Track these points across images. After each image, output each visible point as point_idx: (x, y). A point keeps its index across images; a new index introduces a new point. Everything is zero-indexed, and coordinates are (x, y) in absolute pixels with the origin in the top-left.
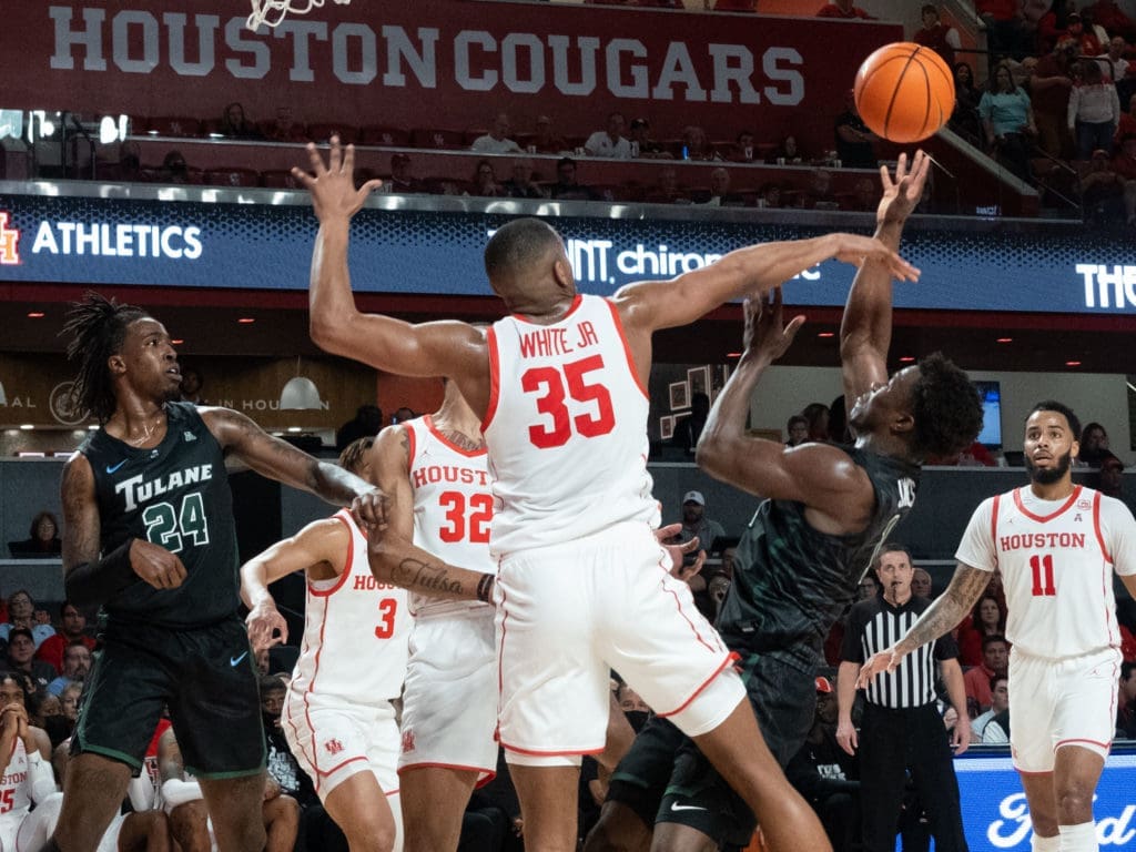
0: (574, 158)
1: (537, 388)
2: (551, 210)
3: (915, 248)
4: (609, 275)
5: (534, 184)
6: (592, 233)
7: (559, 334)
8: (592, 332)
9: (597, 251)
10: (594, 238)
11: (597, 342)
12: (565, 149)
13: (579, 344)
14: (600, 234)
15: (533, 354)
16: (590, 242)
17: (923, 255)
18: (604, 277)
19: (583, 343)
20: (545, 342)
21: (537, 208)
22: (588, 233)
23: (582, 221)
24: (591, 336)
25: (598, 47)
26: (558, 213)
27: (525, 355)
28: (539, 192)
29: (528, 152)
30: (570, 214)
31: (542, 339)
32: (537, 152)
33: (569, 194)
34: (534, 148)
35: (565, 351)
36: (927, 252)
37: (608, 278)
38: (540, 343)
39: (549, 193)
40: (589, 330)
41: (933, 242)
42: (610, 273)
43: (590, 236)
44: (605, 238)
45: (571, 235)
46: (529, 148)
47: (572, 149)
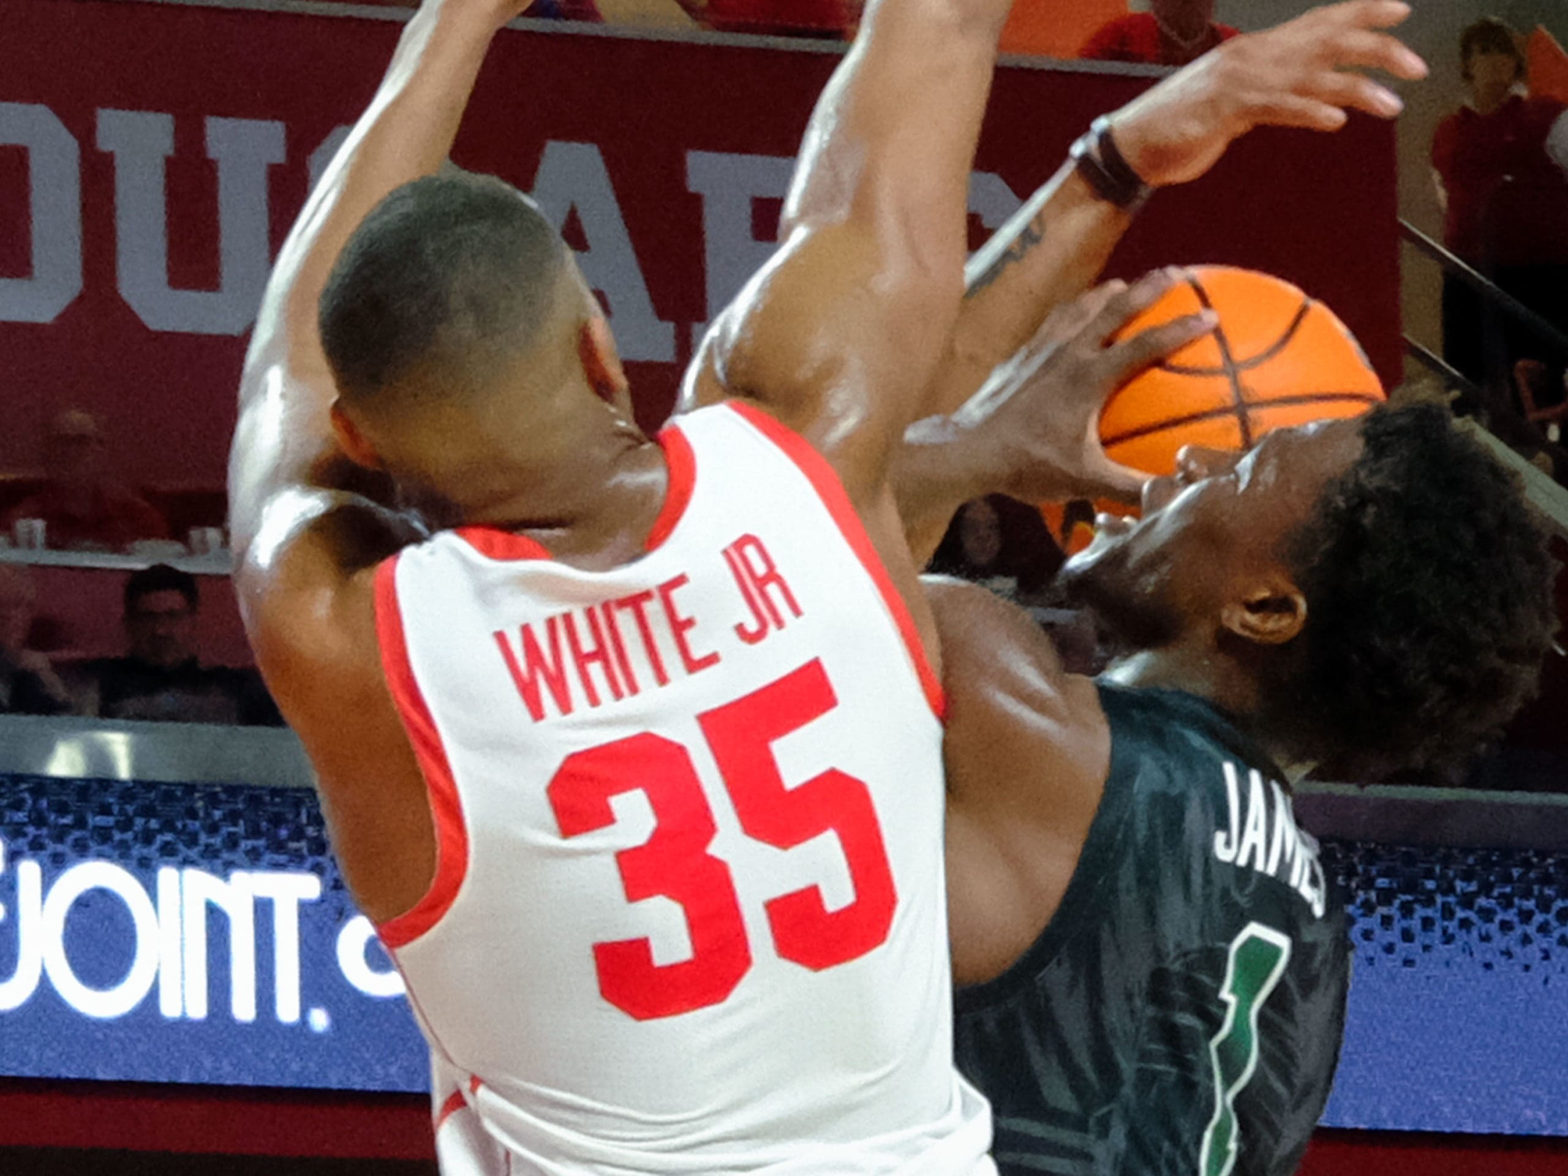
0: (182, 566)
1: (606, 818)
2: (100, 756)
3: (1420, 912)
4: (308, 1000)
5: (37, 660)
6: (245, 844)
7: (653, 609)
8: (772, 576)
9: (263, 910)
10: (253, 861)
11: (796, 611)
12: (148, 534)
13: (740, 629)
14: (278, 846)
15: (565, 705)
16: (239, 876)
17: (1448, 939)
18: (288, 1009)
19: (752, 626)
20: (599, 654)
21: (48, 751)
22: (232, 843)
23: (213, 800)
24: (773, 589)
25: (279, 156)
26: (124, 771)
27: (537, 713)
28: (58, 689)
29: (14, 544)
30: (167, 773)
31: (588, 645)
32: (52, 544)
33: (165, 700)
34: (39, 525)
35: (693, 666)
36: (1465, 924)
37: (304, 1012)
38: (582, 660)
39: (92, 696)
40: (760, 569)
41: (1486, 889)
42: (310, 996)
43: (237, 856)
44: (294, 862)
45: (168, 851)
46: (22, 525)
47: (178, 534)
